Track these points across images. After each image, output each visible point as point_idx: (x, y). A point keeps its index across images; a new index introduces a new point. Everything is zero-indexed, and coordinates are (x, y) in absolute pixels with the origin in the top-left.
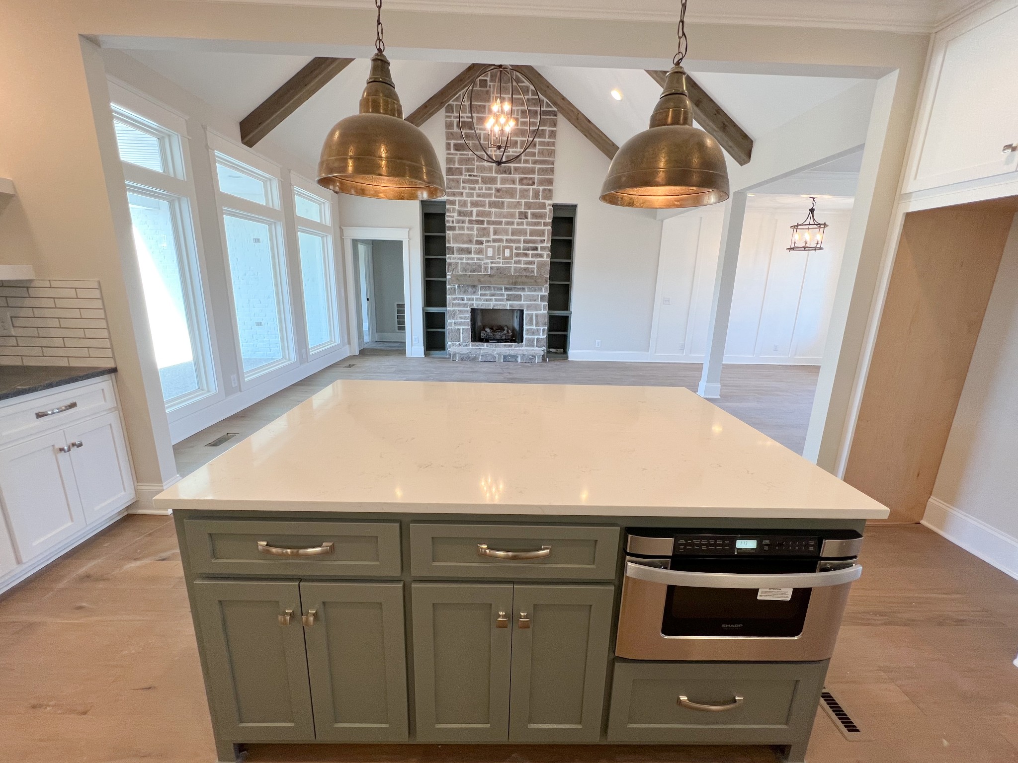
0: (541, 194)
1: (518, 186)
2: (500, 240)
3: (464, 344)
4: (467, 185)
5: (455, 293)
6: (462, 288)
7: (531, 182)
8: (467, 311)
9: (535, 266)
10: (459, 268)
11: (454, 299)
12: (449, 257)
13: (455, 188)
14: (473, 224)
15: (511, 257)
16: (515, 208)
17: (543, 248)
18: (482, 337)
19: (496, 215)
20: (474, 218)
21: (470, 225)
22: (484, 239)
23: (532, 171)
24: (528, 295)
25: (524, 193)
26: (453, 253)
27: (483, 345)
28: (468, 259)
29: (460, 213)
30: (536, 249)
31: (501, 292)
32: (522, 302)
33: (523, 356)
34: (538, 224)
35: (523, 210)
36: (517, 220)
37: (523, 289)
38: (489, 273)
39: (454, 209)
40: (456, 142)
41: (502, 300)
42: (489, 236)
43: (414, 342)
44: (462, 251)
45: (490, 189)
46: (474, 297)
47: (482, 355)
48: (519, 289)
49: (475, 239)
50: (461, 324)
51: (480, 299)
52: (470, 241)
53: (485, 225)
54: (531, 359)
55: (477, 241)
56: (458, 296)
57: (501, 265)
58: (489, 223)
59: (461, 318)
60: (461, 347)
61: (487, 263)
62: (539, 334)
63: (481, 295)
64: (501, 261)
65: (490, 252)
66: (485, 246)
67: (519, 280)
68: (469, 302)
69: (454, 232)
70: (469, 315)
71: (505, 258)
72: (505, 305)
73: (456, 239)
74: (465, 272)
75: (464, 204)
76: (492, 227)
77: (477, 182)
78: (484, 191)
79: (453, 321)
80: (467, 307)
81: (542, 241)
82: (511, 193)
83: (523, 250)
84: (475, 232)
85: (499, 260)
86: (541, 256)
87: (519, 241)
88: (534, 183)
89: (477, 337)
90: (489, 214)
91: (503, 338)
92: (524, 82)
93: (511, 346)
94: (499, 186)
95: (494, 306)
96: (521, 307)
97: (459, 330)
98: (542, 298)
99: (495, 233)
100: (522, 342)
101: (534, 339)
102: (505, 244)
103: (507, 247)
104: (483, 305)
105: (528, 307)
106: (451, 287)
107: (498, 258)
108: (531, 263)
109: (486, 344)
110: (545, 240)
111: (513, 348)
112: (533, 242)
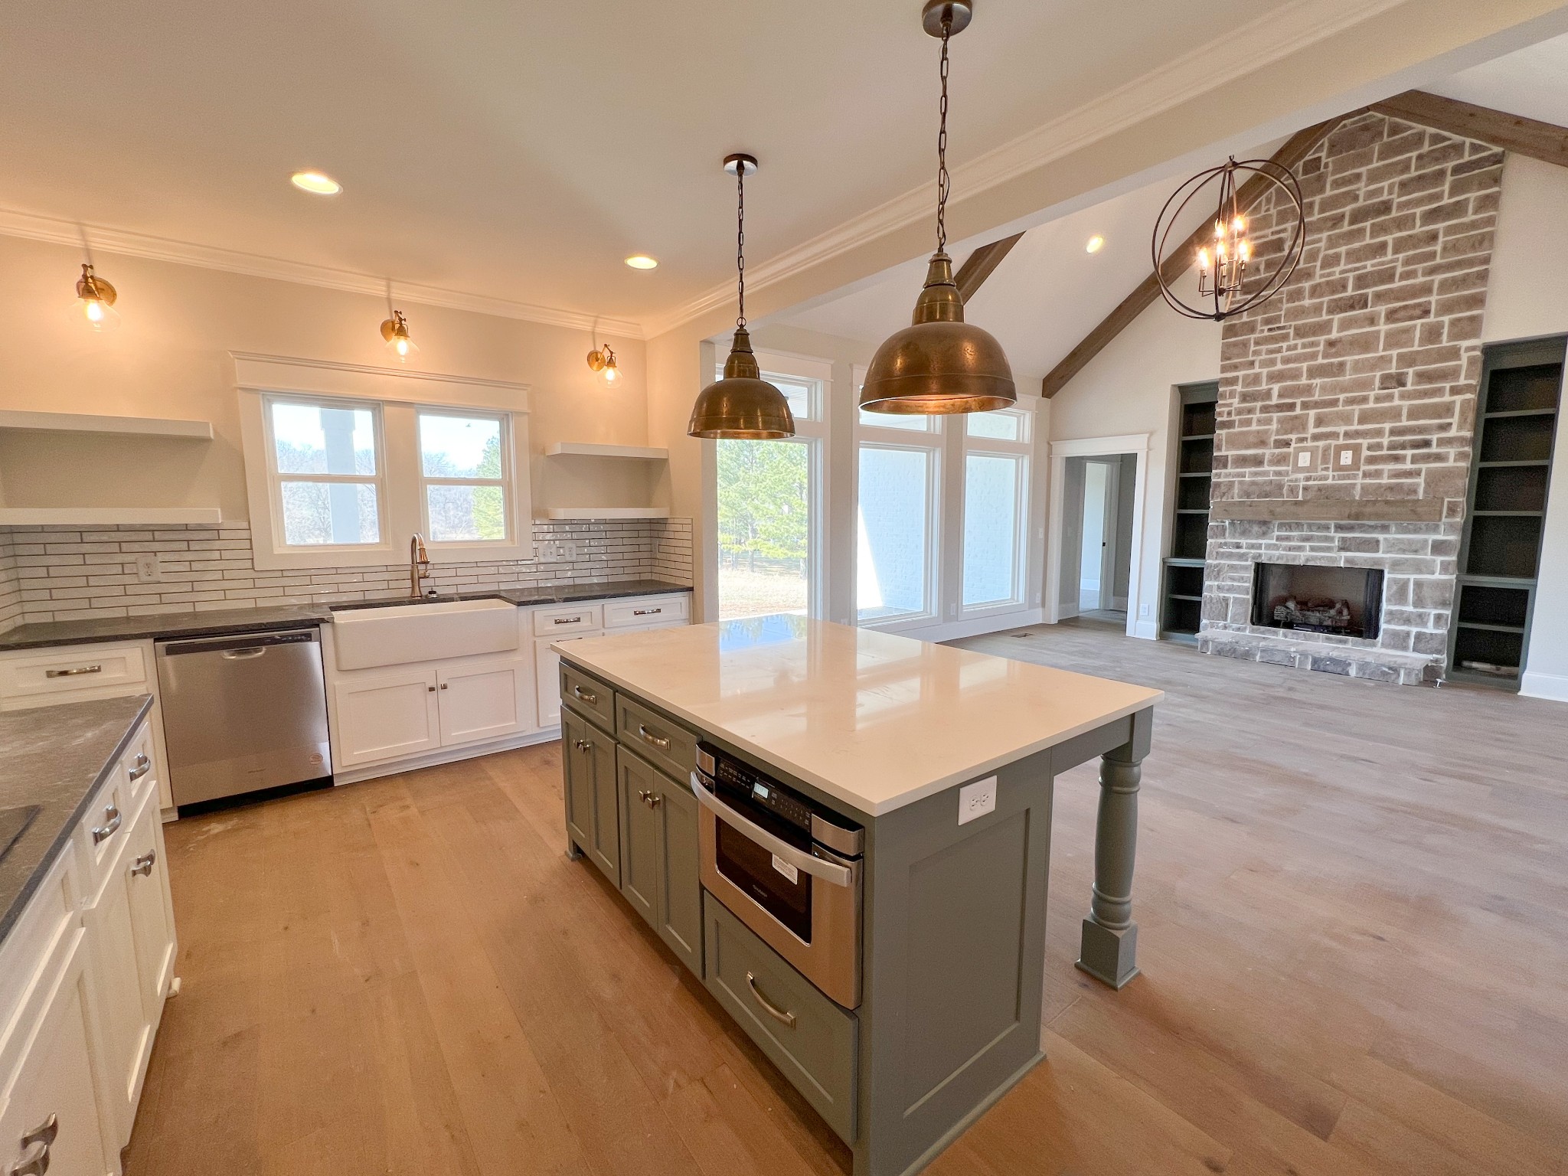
0: (1446, 330)
1: (1383, 327)
2: (1334, 435)
3: (1235, 626)
4: (1264, 348)
5: (1224, 535)
6: (1238, 527)
7: (1418, 312)
8: (1246, 568)
9: (1421, 480)
10: (1236, 491)
11: (1221, 545)
12: (1216, 474)
13: (1238, 356)
14: (1269, 413)
15: (1355, 466)
16: (1372, 370)
17: (1449, 442)
18: (1276, 618)
19: (1324, 390)
20: (1275, 401)
21: (1263, 415)
22: (1293, 437)
23: (1427, 289)
24: (1398, 539)
25: (1397, 339)
26: (1225, 466)
27: (1276, 633)
28: (1256, 474)
29: (1245, 398)
30: (1427, 444)
31: (1328, 534)
32: (1380, 555)
33: (1363, 666)
34: (1439, 392)
35: (1393, 371)
36: (1377, 391)
37: (1385, 529)
38: (1300, 498)
39: (1233, 392)
41: (1329, 549)
42: (1304, 430)
43: (1141, 613)
44: (1243, 461)
45: (1313, 344)
46: (1263, 542)
47: (1262, 651)
48: (1374, 528)
49: (1273, 438)
50: (1230, 589)
51: (1276, 547)
52: (1263, 443)
53: (1298, 411)
54: (1384, 673)
55: (1276, 441)
56: (1229, 540)
57: (1330, 481)
58: (1306, 406)
59: (1233, 579)
60: (1227, 631)
61: (1296, 480)
62: (1424, 624)
63: (1278, 538)
64: (1330, 473)
65: (1304, 459)
66: (1295, 448)
67: (1368, 510)
68: (1253, 551)
69: (1231, 430)
70: (1251, 575)
71: (1339, 468)
72: (1334, 559)
73: (1232, 442)
74: (1248, 498)
75: (1254, 380)
76: (1312, 413)
77: (1285, 338)
78: (1299, 351)
79: (1216, 583)
80: (1247, 560)
81: (1445, 427)
82: (1365, 343)
83: (1389, 449)
84: (1274, 426)
85: (1325, 473)
86: (1439, 458)
87: (1379, 433)
88: (1426, 313)
89: (1263, 615)
90: (1308, 390)
91: (1325, 623)
92: (1410, 128)
93: (1345, 642)
94: (1334, 335)
95: (1307, 560)
96: (1376, 563)
97: (1226, 600)
98: (1438, 548)
99: (1319, 422)
100: (1375, 636)
101: (1408, 634)
102: (1341, 441)
103: (1347, 447)
104: (1282, 559)
105: (1397, 565)
106: (1216, 524)
107: (1322, 470)
108: (1409, 474)
109: (1281, 631)
110: (1451, 424)
111: (1349, 646)
112: (1418, 430)
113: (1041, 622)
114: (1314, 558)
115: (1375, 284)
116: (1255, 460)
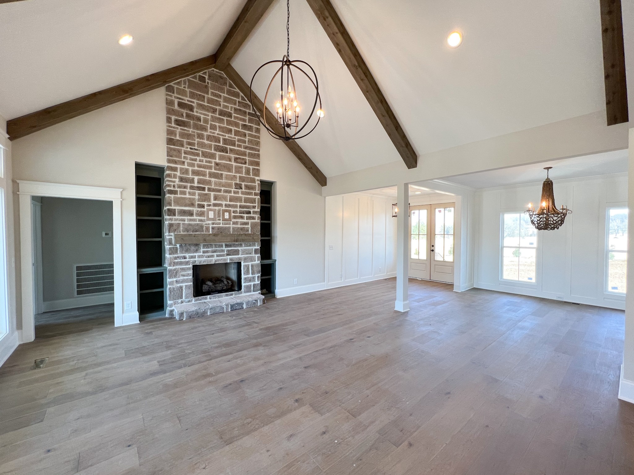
0: (251, 171)
1: (234, 164)
2: (220, 205)
3: (187, 300)
4: (189, 156)
5: (177, 252)
6: (184, 248)
7: (243, 162)
8: (188, 269)
9: (249, 226)
10: (181, 229)
11: (172, 258)
12: (165, 219)
13: (176, 156)
14: (194, 190)
15: (230, 219)
16: (232, 180)
17: (254, 212)
18: (204, 291)
19: (216, 184)
20: (196, 184)
21: (192, 191)
22: (205, 203)
23: (244, 154)
24: (245, 249)
25: (238, 170)
26: (175, 215)
27: (206, 298)
28: (191, 220)
29: (181, 179)
30: (249, 213)
31: (222, 249)
32: (240, 256)
33: (247, 302)
34: (250, 194)
35: (238, 182)
36: (234, 189)
37: (241, 245)
38: (211, 233)
39: (175, 176)
40: (176, 118)
41: (223, 255)
42: (210, 201)
43: (125, 308)
44: (183, 213)
45: (210, 162)
46: (196, 254)
47: (211, 309)
48: (238, 245)
49: (197, 203)
50: (183, 281)
51: (202, 256)
52: (192, 205)
53: (206, 192)
54: (254, 303)
55: (198, 204)
56: (179, 255)
57: (221, 225)
58: (209, 190)
59: (184, 276)
60: (183, 304)
61: (209, 224)
62: (254, 281)
63: (204, 252)
64: (221, 222)
65: (211, 215)
66: (207, 209)
67: (240, 238)
68: (192, 260)
69: (175, 196)
70: (191, 272)
71: (224, 220)
72: (225, 260)
73: (178, 202)
74: (188, 232)
75: (186, 171)
76: (212, 194)
77: (198, 155)
78: (204, 163)
79: (175, 279)
80: (190, 265)
81: (254, 207)
82: (229, 168)
83: (239, 213)
84: (197, 197)
85: (219, 221)
86: (253, 218)
87: (236, 206)
88: (245, 163)
89: (199, 292)
90: (209, 183)
91: (224, 288)
92: (235, 88)
93: (232, 295)
94: (217, 161)
95: (216, 261)
96: (238, 260)
97: (181, 287)
98: (256, 251)
99: (216, 198)
100: (241, 289)
101: (251, 285)
102: (224, 208)
103: (226, 211)
104: (205, 262)
105: (246, 259)
106: (173, 246)
107: (218, 220)
108: (246, 224)
109: (208, 296)
110: (256, 206)
111: (234, 296)
112: (247, 207)
113: (19, 343)
114: (219, 260)
115: (230, 146)
116: (190, 212)
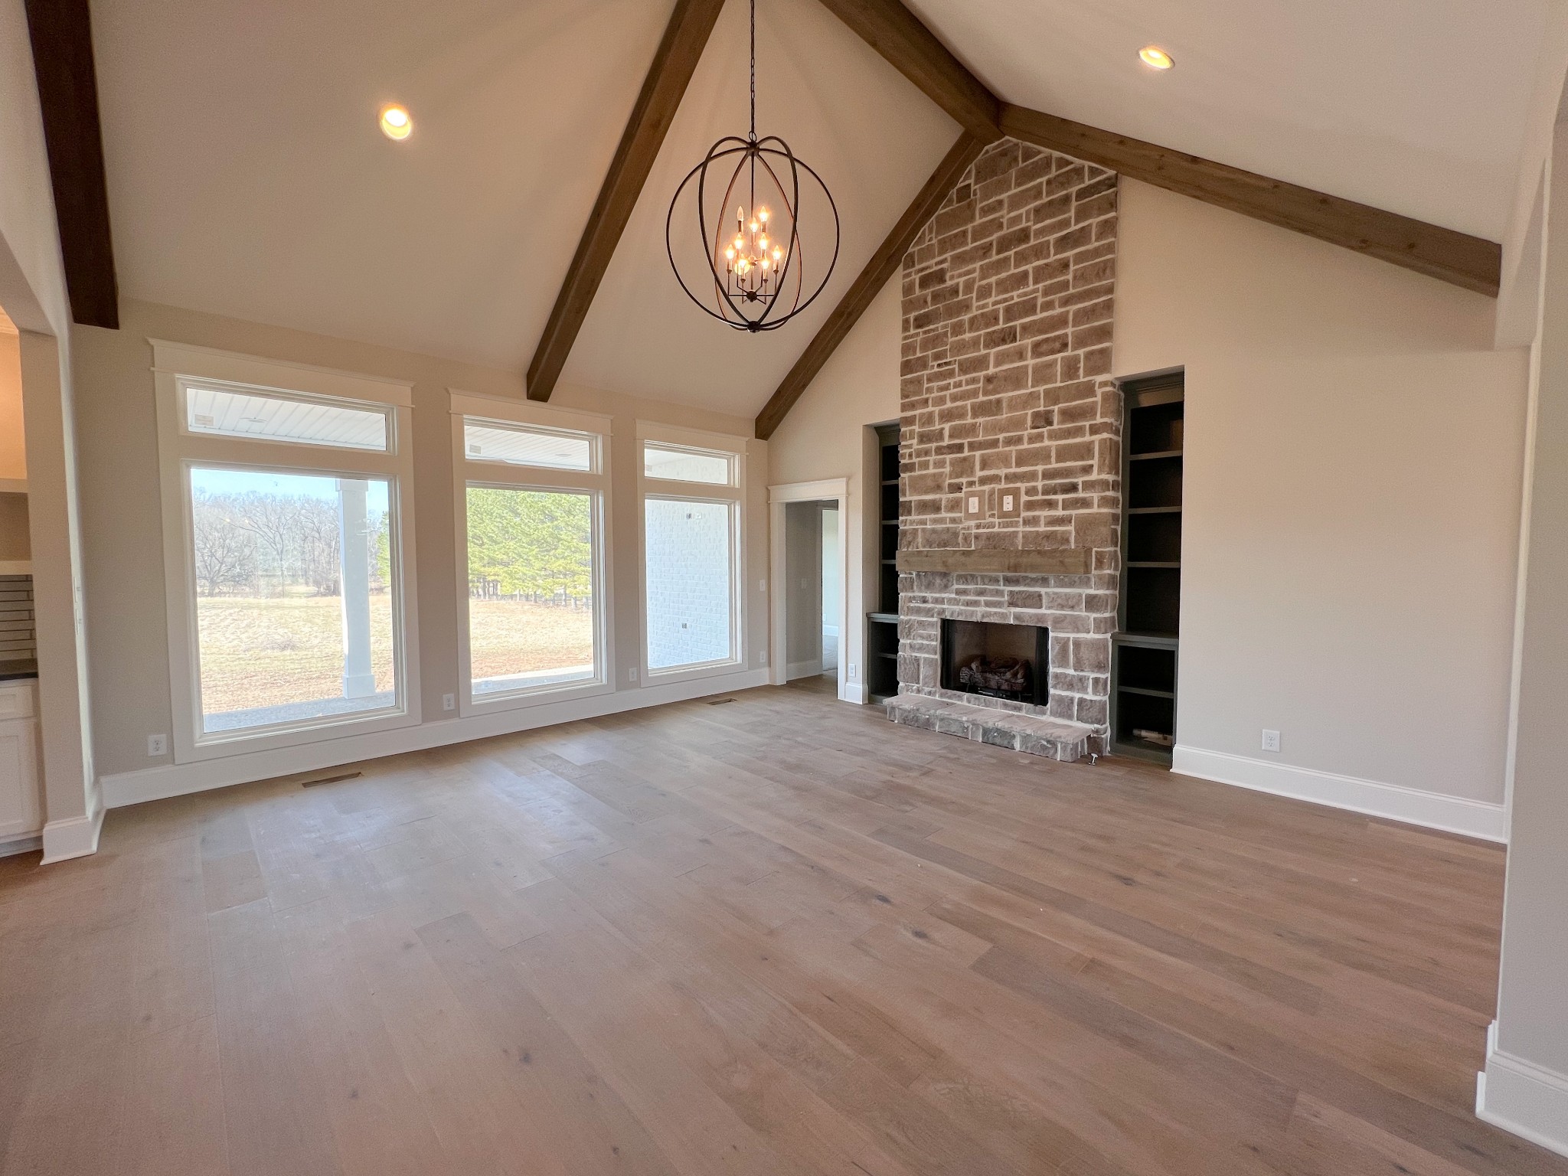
0: (1082, 365)
1: (1030, 362)
2: (995, 479)
3: (927, 689)
4: (935, 384)
5: (912, 588)
6: (923, 579)
7: (1057, 345)
8: (932, 624)
9: (1071, 528)
10: (920, 540)
11: (911, 599)
12: (902, 521)
13: (915, 394)
14: (942, 454)
15: (1016, 511)
16: (1024, 408)
17: (1089, 486)
18: (961, 681)
19: (986, 430)
20: (946, 442)
21: (938, 457)
22: (964, 480)
23: (1062, 321)
24: (1057, 593)
25: (1042, 374)
26: (909, 513)
27: (960, 698)
28: (935, 521)
29: (924, 438)
30: (1073, 488)
31: (998, 587)
32: (1043, 611)
33: (1026, 738)
34: (1079, 431)
35: (1042, 408)
36: (1029, 431)
37: (1044, 581)
38: (973, 548)
39: (912, 432)
40: (917, 313)
41: (1000, 604)
42: (972, 473)
43: (850, 674)
44: (924, 507)
45: (974, 381)
46: (945, 595)
47: (943, 720)
48: (1034, 581)
49: (948, 481)
50: (921, 648)
51: (957, 602)
52: (938, 488)
53: (966, 453)
54: (1044, 748)
55: (950, 485)
56: (917, 594)
57: (996, 529)
58: (973, 447)
59: (922, 637)
60: (920, 695)
61: (969, 528)
62: (1084, 689)
63: (958, 592)
64: (996, 520)
65: (974, 505)
66: (965, 492)
67: (1024, 560)
68: (938, 606)
69: (913, 474)
70: (937, 632)
71: (1004, 515)
72: (1005, 616)
73: (916, 485)
74: (930, 547)
75: (929, 419)
76: (978, 454)
77: (951, 374)
78: (964, 388)
79: (909, 641)
80: (932, 616)
81: (1087, 470)
82: (1015, 379)
83: (1043, 494)
84: (947, 469)
85: (992, 520)
86: (1085, 503)
87: (1032, 476)
88: (1065, 346)
89: (950, 679)
90: (972, 429)
91: (1003, 687)
92: (1039, 152)
93: (1019, 709)
94: (991, 371)
95: (983, 616)
96: (1039, 620)
97: (917, 660)
98: (1092, 603)
99: (985, 464)
100: (1044, 702)
101: (1072, 700)
102: (1003, 485)
103: (1007, 492)
104: (962, 614)
105: (1058, 622)
106: (906, 576)
107: (990, 517)
108: (1062, 521)
109: (966, 695)
110: (1092, 466)
111: (1023, 713)
112: (1065, 473)
113: (767, 682)
114: (989, 614)
115: (1021, 317)
116: (934, 505)
